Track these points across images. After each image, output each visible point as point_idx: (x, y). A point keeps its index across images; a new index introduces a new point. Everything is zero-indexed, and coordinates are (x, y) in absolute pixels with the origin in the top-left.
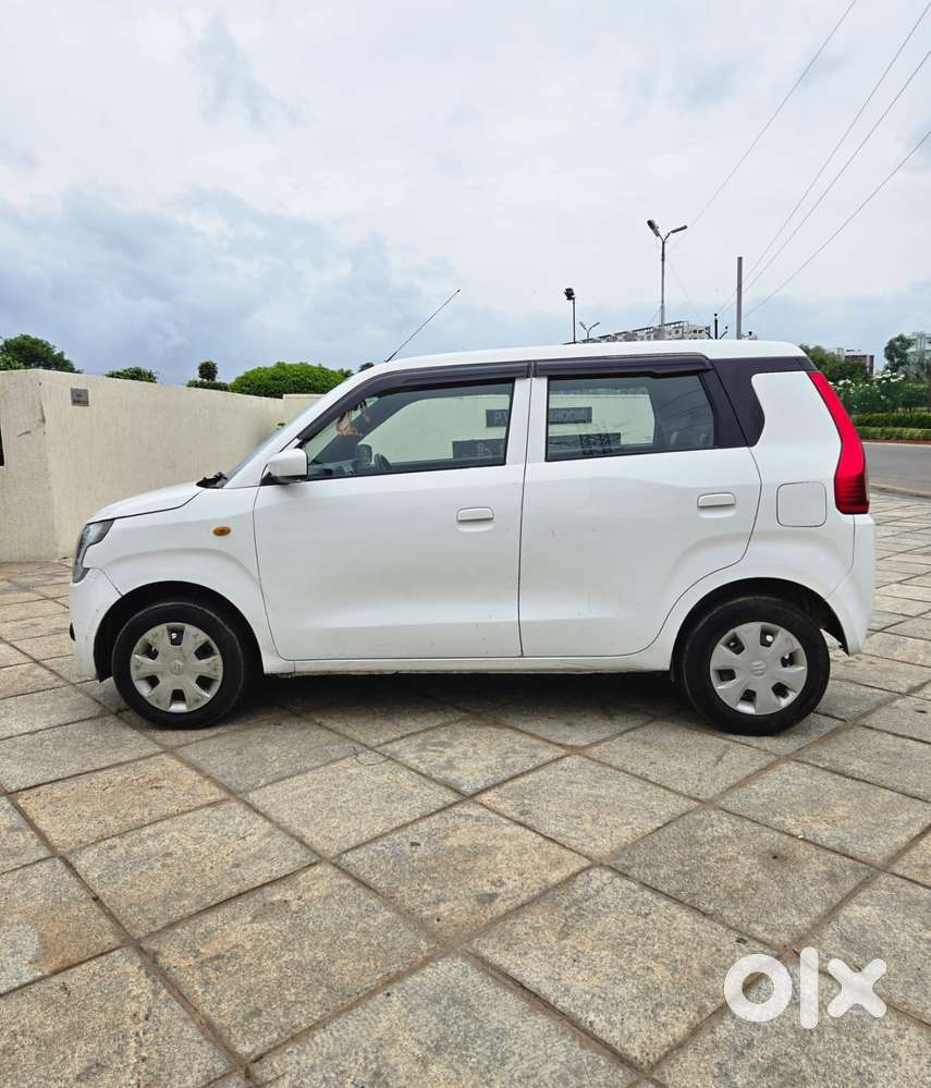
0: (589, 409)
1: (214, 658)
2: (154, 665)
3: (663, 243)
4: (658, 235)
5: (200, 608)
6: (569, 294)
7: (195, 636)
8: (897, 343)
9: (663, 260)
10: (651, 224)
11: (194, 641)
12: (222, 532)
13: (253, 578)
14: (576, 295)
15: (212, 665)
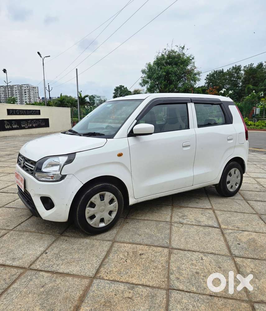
0: (39, 111)
1: (115, 203)
2: (94, 210)
3: (43, 60)
4: (41, 57)
5: (111, 185)
6: (5, 71)
7: (109, 196)
8: (92, 97)
9: (43, 65)
10: (38, 53)
11: (109, 198)
12: (120, 155)
13: (129, 171)
14: (7, 71)
15: (115, 206)
